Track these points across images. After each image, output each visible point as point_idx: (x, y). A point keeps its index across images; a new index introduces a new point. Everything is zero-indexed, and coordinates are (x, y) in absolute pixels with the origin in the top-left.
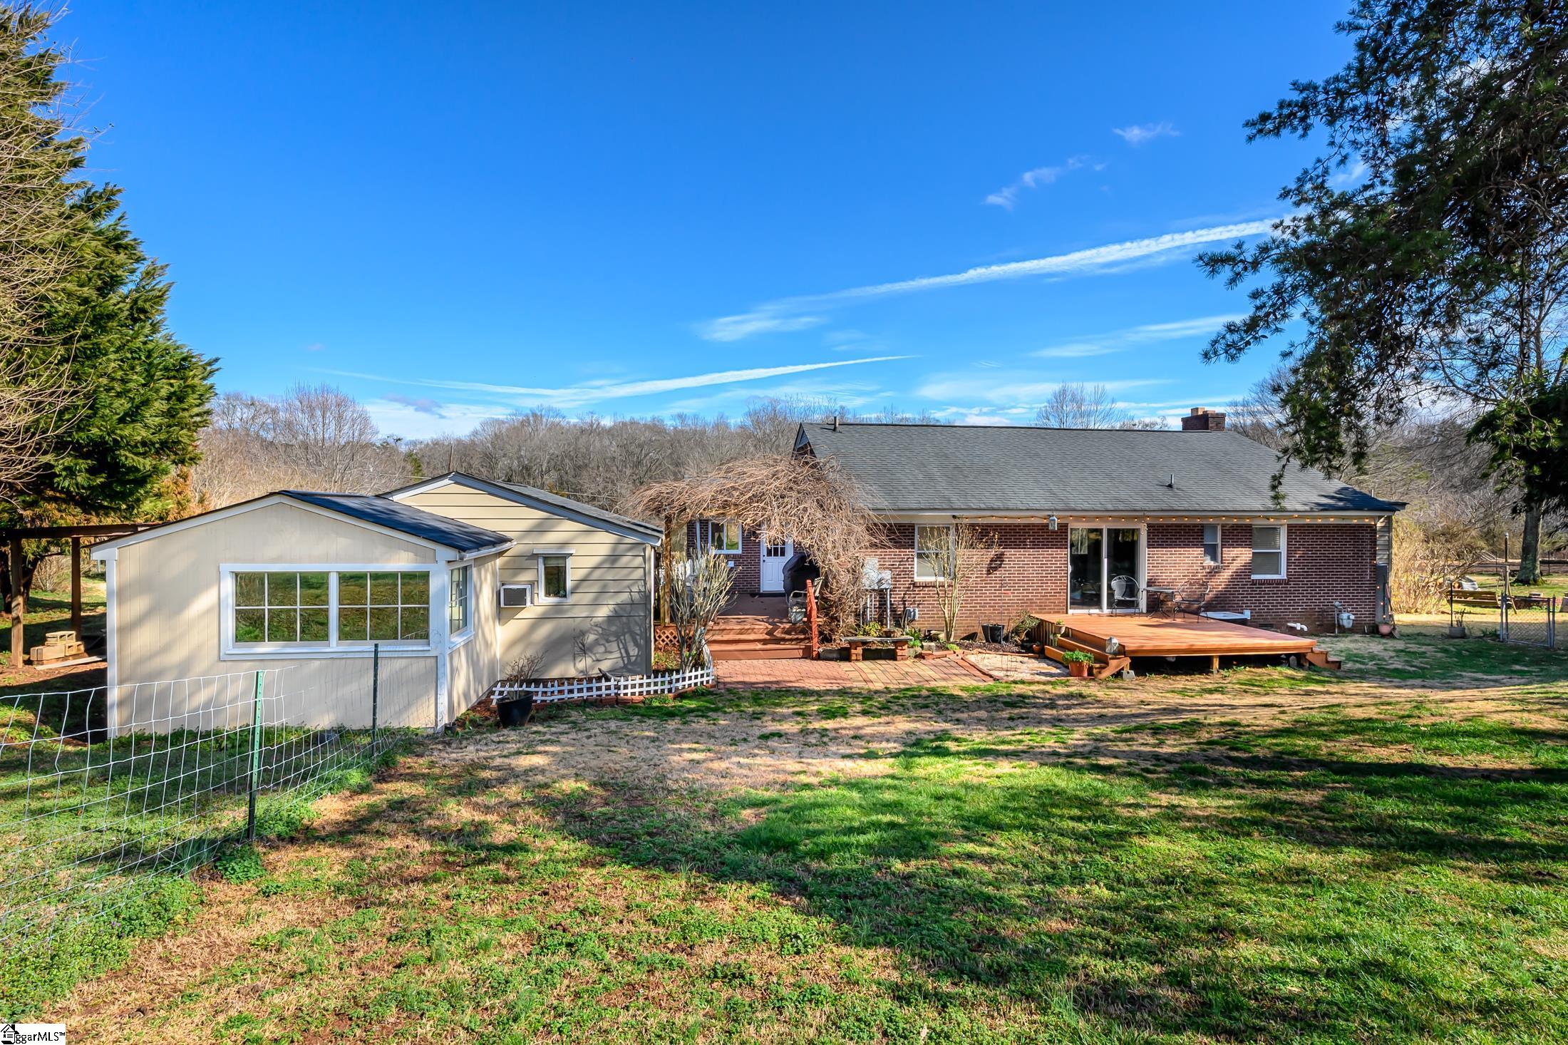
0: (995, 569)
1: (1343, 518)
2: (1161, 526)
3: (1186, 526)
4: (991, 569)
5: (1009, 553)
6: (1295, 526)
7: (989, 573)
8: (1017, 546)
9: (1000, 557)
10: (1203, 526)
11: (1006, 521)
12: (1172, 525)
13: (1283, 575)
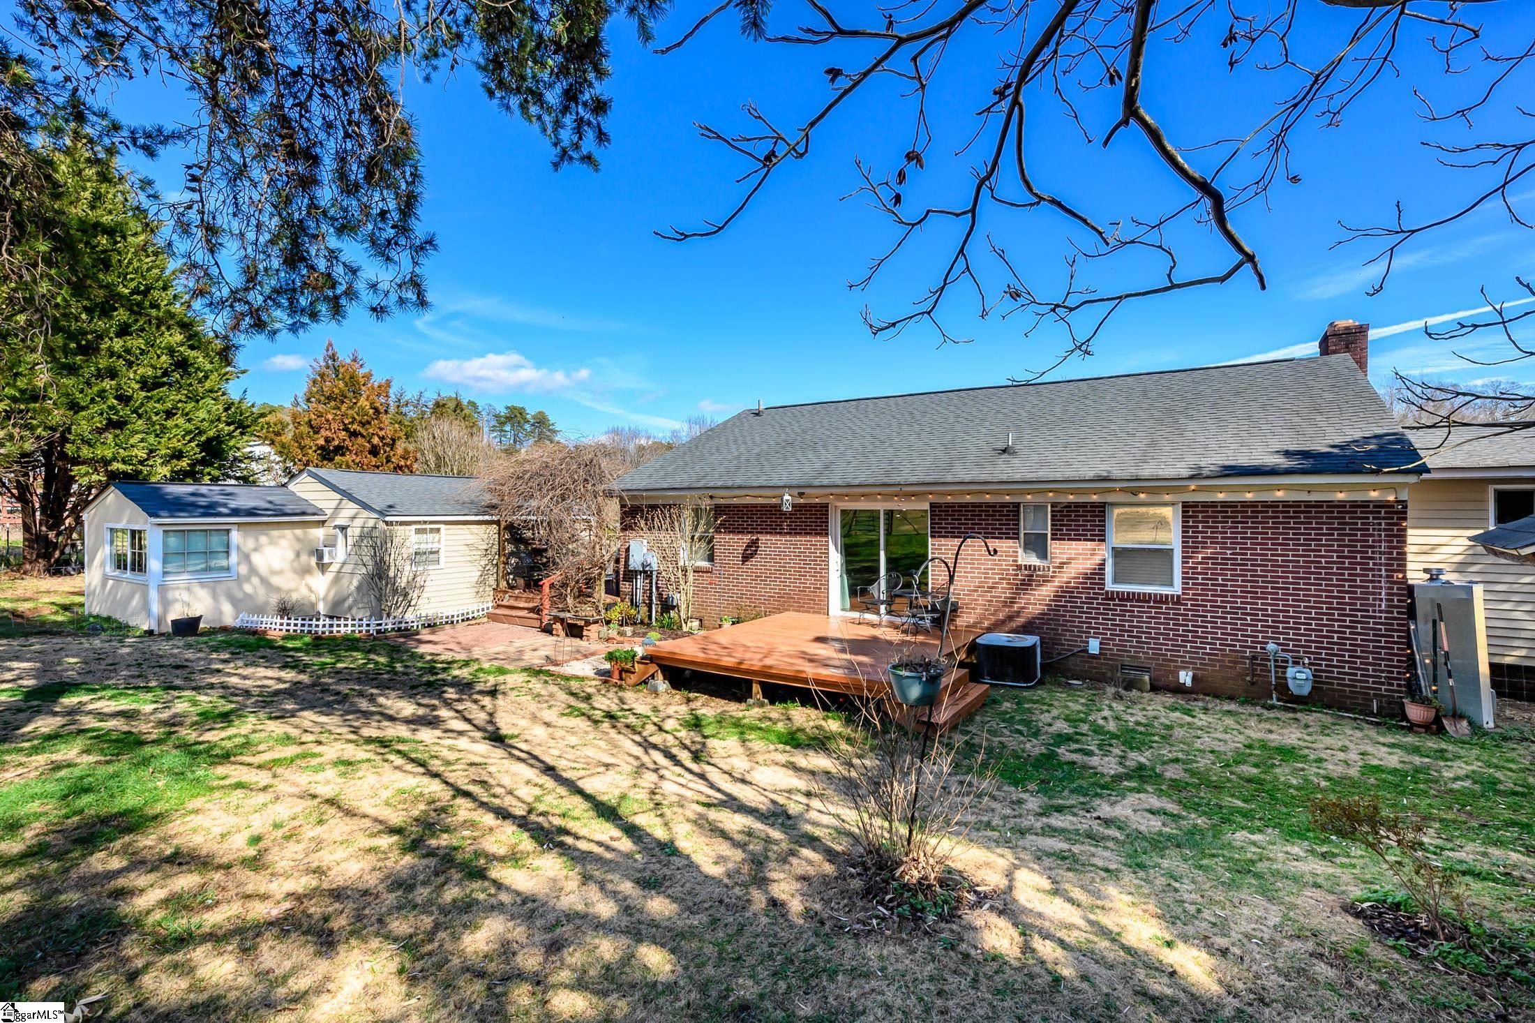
0: (752, 556)
1: (1310, 489)
2: (950, 506)
3: (988, 505)
4: (746, 558)
5: (763, 538)
6: (1195, 505)
7: (743, 561)
8: (773, 532)
9: (754, 543)
10: (1017, 505)
11: (760, 501)
12: (966, 505)
13: (1177, 589)
